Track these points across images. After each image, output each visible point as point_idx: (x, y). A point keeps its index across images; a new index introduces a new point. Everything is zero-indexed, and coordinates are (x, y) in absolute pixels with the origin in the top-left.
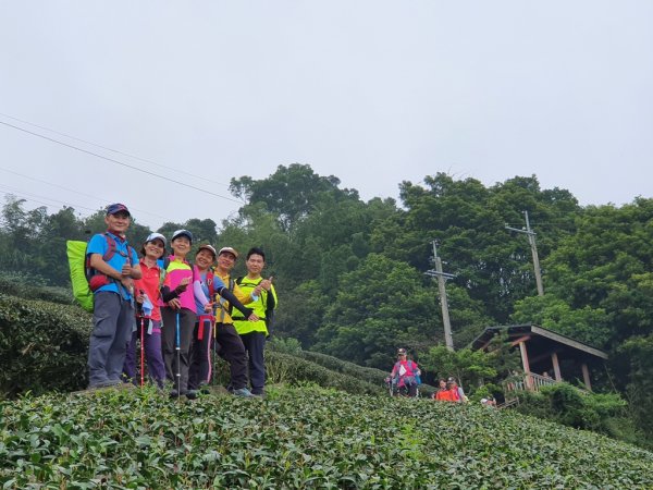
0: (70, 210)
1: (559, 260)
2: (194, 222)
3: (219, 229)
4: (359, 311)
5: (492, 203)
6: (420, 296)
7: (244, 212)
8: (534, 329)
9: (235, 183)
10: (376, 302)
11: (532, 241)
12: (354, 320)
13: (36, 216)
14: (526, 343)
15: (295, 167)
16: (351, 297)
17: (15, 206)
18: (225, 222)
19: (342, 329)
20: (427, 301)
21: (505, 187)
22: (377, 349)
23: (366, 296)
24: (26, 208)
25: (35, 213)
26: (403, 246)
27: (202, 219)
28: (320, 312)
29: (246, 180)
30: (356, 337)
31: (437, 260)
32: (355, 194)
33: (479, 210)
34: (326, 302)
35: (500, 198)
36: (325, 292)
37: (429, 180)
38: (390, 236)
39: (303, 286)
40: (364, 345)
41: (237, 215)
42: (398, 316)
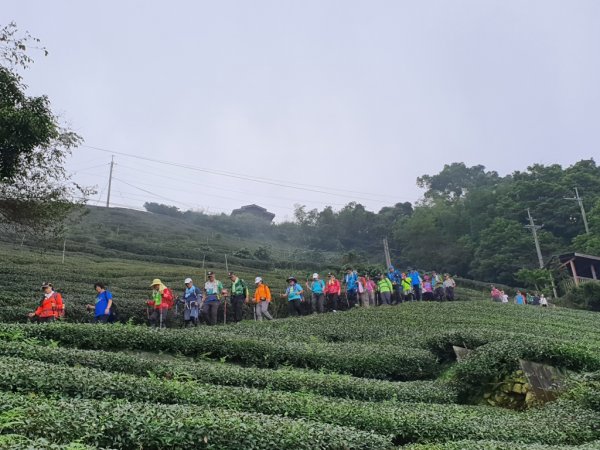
0: (330, 207)
1: (594, 213)
2: (399, 205)
3: (413, 206)
4: (491, 250)
5: (563, 181)
6: (524, 239)
7: (427, 195)
8: (576, 254)
9: (419, 180)
10: (500, 245)
11: (580, 204)
12: (489, 256)
13: (312, 214)
14: (574, 262)
15: (455, 165)
16: (486, 243)
17: (300, 209)
18: (416, 203)
19: (482, 262)
20: (528, 242)
21: (574, 168)
22: (503, 270)
23: (494, 242)
24: (307, 210)
25: (311, 212)
26: (514, 211)
27: (403, 202)
28: (472, 252)
29: (426, 177)
30: (491, 265)
31: (531, 218)
32: (496, 174)
33: (555, 186)
34: (476, 246)
35: (568, 177)
36: (474, 240)
37: (530, 169)
38: (507, 206)
39: (462, 238)
40: (495, 269)
41: (423, 197)
42: (513, 252)
